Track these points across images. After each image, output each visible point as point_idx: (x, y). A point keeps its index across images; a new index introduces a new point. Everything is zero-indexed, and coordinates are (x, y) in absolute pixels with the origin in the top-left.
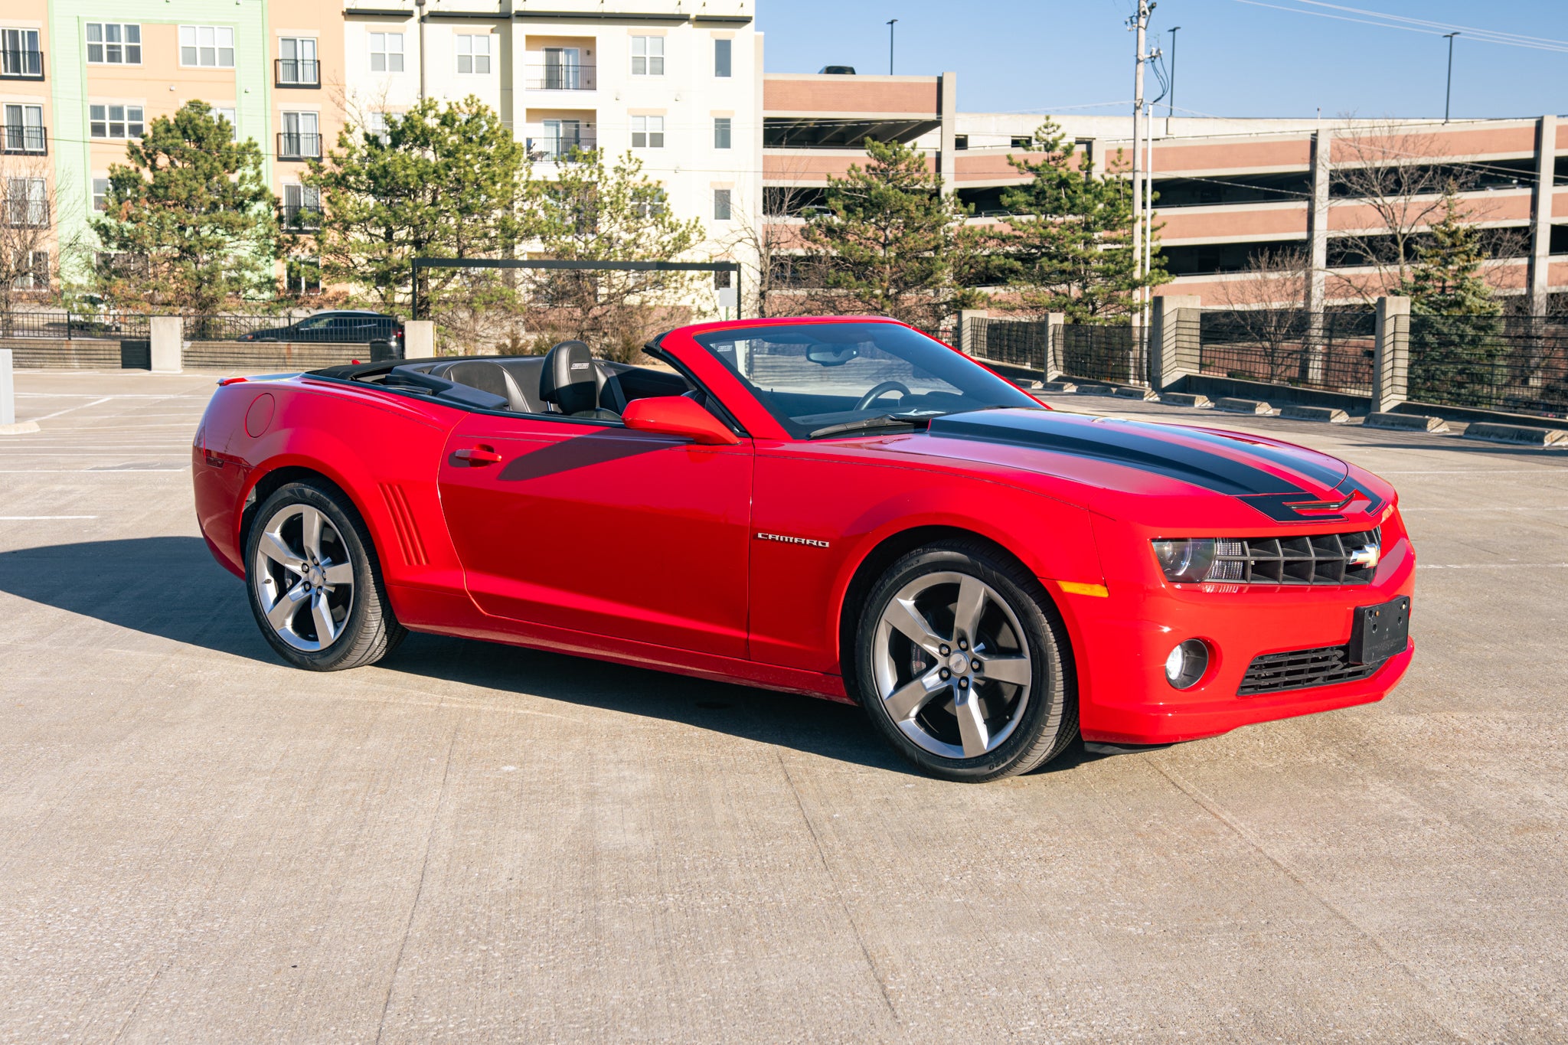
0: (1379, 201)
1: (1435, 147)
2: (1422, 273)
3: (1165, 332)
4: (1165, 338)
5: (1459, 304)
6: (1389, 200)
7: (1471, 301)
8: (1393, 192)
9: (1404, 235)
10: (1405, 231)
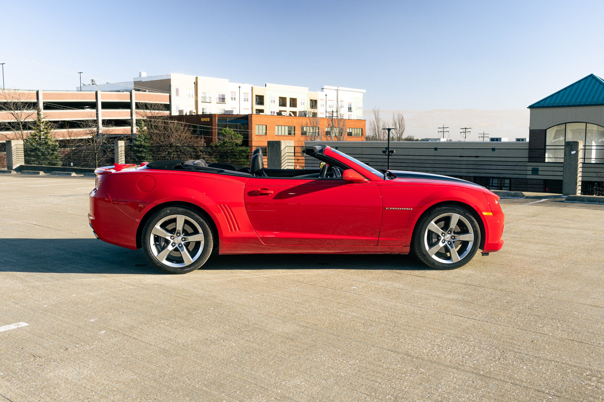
0: (12, 112)
1: (29, 97)
2: (34, 134)
3: (13, 152)
4: (13, 154)
5: (46, 143)
6: (16, 112)
7: (50, 143)
8: (17, 110)
9: (22, 122)
10: (22, 121)
